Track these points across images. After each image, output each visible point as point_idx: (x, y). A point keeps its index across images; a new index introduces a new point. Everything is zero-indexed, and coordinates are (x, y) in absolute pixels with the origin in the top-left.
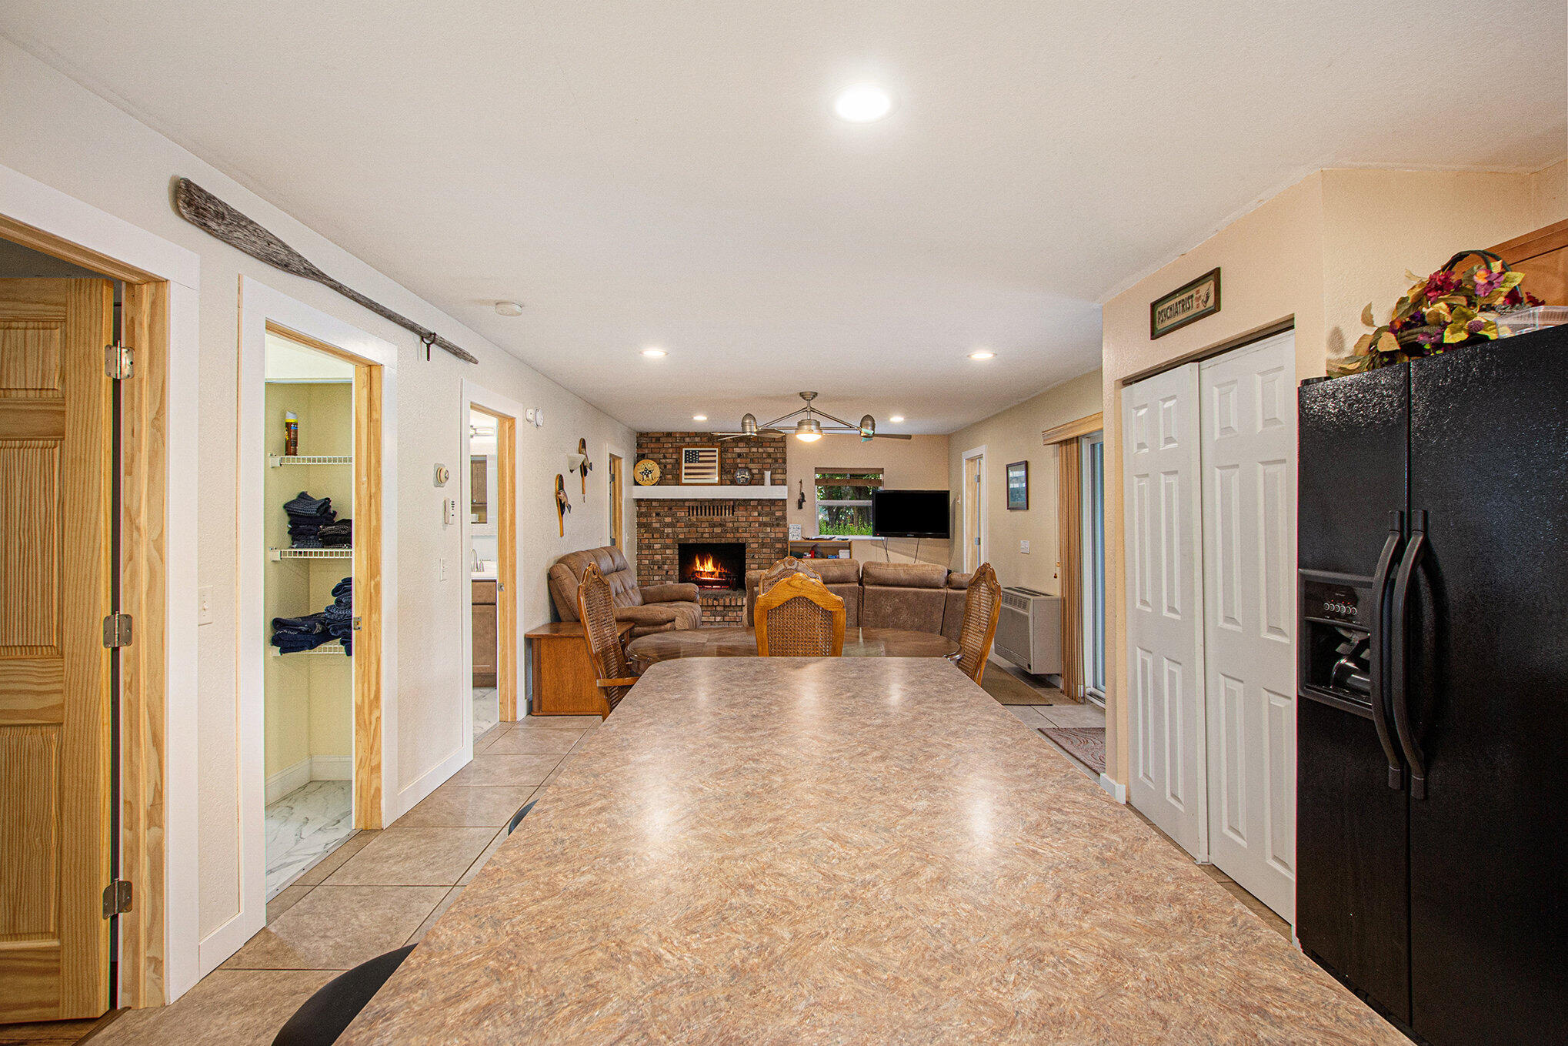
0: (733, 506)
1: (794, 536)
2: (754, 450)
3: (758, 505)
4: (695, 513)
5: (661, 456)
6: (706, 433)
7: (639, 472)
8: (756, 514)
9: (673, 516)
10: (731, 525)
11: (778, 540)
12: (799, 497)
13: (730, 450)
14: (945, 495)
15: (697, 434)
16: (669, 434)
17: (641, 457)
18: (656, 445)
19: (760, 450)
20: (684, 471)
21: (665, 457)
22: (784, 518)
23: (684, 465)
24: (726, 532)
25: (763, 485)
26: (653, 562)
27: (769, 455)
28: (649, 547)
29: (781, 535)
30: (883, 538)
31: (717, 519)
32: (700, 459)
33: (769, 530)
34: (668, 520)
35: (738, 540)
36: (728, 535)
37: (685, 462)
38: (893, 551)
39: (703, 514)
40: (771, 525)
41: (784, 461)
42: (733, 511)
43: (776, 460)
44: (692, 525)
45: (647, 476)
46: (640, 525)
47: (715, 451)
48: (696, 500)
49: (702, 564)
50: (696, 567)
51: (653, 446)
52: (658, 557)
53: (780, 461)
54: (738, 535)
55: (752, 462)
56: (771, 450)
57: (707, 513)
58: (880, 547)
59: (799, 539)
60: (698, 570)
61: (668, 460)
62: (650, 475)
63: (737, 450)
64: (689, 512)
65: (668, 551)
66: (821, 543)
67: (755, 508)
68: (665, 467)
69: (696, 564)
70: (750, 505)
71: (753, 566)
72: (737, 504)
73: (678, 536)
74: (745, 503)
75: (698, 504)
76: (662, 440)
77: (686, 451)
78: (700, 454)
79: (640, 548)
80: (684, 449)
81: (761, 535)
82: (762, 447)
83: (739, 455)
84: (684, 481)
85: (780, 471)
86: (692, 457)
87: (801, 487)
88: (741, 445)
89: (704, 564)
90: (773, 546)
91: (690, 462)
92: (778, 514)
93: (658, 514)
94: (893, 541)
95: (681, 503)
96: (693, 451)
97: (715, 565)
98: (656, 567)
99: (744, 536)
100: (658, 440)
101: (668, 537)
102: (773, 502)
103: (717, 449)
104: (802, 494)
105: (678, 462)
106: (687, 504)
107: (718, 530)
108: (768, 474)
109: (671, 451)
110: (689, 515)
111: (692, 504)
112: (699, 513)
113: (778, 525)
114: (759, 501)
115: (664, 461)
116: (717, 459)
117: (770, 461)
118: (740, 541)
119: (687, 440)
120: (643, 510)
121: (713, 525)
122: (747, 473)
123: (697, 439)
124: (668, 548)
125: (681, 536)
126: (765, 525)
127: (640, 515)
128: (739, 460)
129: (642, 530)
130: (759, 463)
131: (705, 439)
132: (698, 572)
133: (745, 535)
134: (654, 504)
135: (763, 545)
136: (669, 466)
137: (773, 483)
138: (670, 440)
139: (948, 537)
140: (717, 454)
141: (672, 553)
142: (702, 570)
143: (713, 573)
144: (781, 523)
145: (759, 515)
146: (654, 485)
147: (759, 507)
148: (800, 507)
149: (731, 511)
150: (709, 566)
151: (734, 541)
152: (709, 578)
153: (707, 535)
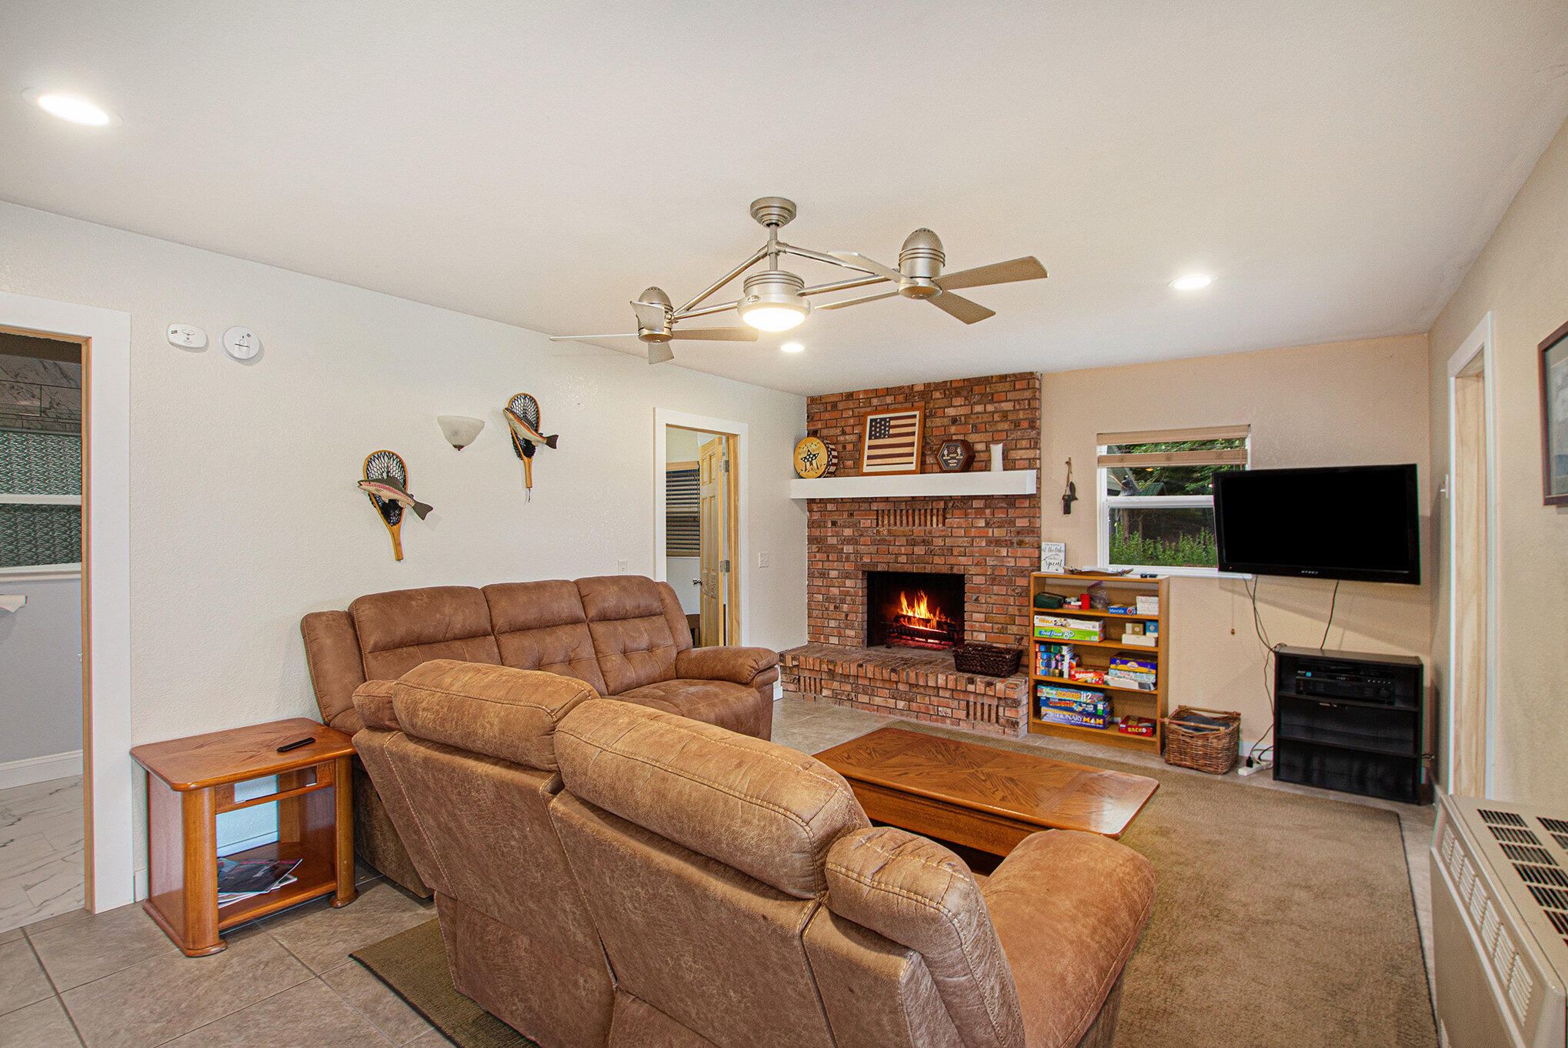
0: (945, 509)
1: (1052, 564)
2: (979, 408)
3: (986, 507)
4: (886, 522)
5: (838, 431)
6: (903, 387)
7: (800, 457)
8: (982, 523)
9: (855, 526)
10: (939, 542)
11: (1022, 572)
12: (1064, 490)
13: (940, 413)
14: (1405, 476)
15: (888, 391)
16: (850, 396)
17: (813, 433)
18: (835, 414)
19: (990, 408)
20: (867, 452)
21: (844, 433)
22: (1034, 531)
23: (868, 443)
24: (932, 553)
25: (990, 470)
26: (828, 599)
27: (1005, 415)
28: (823, 575)
29: (1026, 563)
30: (1248, 576)
31: (918, 530)
32: (892, 431)
33: (1004, 552)
34: (848, 532)
35: (952, 569)
36: (937, 560)
37: (870, 439)
38: (1267, 602)
39: (898, 523)
40: (1009, 544)
41: (1033, 424)
42: (945, 518)
43: (1017, 424)
44: (883, 541)
45: (811, 464)
46: (812, 540)
47: (914, 416)
48: (886, 500)
49: (911, 605)
50: (902, 610)
51: (827, 416)
52: (835, 591)
53: (1025, 424)
54: (952, 560)
55: (976, 429)
56: (1007, 406)
57: (904, 522)
58: (1241, 594)
59: (1061, 571)
60: (905, 613)
61: (847, 437)
62: (814, 462)
63: (951, 412)
64: (877, 519)
65: (848, 583)
66: (1107, 582)
67: (980, 512)
68: (844, 447)
69: (901, 604)
70: (972, 508)
71: (976, 616)
72: (950, 505)
73: (861, 559)
74: (964, 502)
75: (889, 506)
76: (840, 406)
77: (871, 420)
78: (893, 423)
79: (811, 575)
80: (869, 418)
81: (990, 561)
82: (992, 401)
83: (954, 421)
84: (866, 469)
85: (1024, 443)
86: (880, 429)
87: (1070, 472)
88: (958, 401)
89: (914, 607)
90: (1010, 583)
91: (876, 438)
92: (1021, 523)
93: (834, 524)
94: (1270, 585)
95: (865, 506)
96: (881, 419)
97: (931, 609)
98: (832, 608)
99: (961, 563)
100: (834, 405)
101: (848, 559)
102: (1011, 500)
103: (917, 413)
104: (1072, 487)
105: (861, 437)
106: (874, 507)
107: (919, 550)
108: (997, 450)
109: (851, 421)
110: (877, 525)
111: (881, 506)
112: (892, 522)
113: (1020, 543)
114: (988, 499)
115: (841, 438)
116: (916, 429)
117: (1006, 426)
118: (955, 571)
119: (875, 402)
120: (816, 516)
121: (913, 543)
122: (959, 451)
123: (889, 400)
124: (847, 578)
125: (866, 560)
126: (998, 542)
127: (811, 524)
128: (953, 429)
129: (814, 548)
130: (986, 431)
131: (901, 398)
132: (904, 616)
133: (962, 559)
134: (830, 507)
135: (994, 580)
136: (849, 447)
137: (1009, 465)
138: (851, 404)
139: (1414, 578)
140: (917, 421)
141: (856, 586)
142: (910, 614)
143: (927, 621)
144: (1027, 539)
145: (987, 524)
146: (820, 477)
147: (988, 511)
148: (1067, 510)
149: (940, 518)
150: (922, 611)
151: (945, 570)
152: (921, 628)
153: (903, 559)
